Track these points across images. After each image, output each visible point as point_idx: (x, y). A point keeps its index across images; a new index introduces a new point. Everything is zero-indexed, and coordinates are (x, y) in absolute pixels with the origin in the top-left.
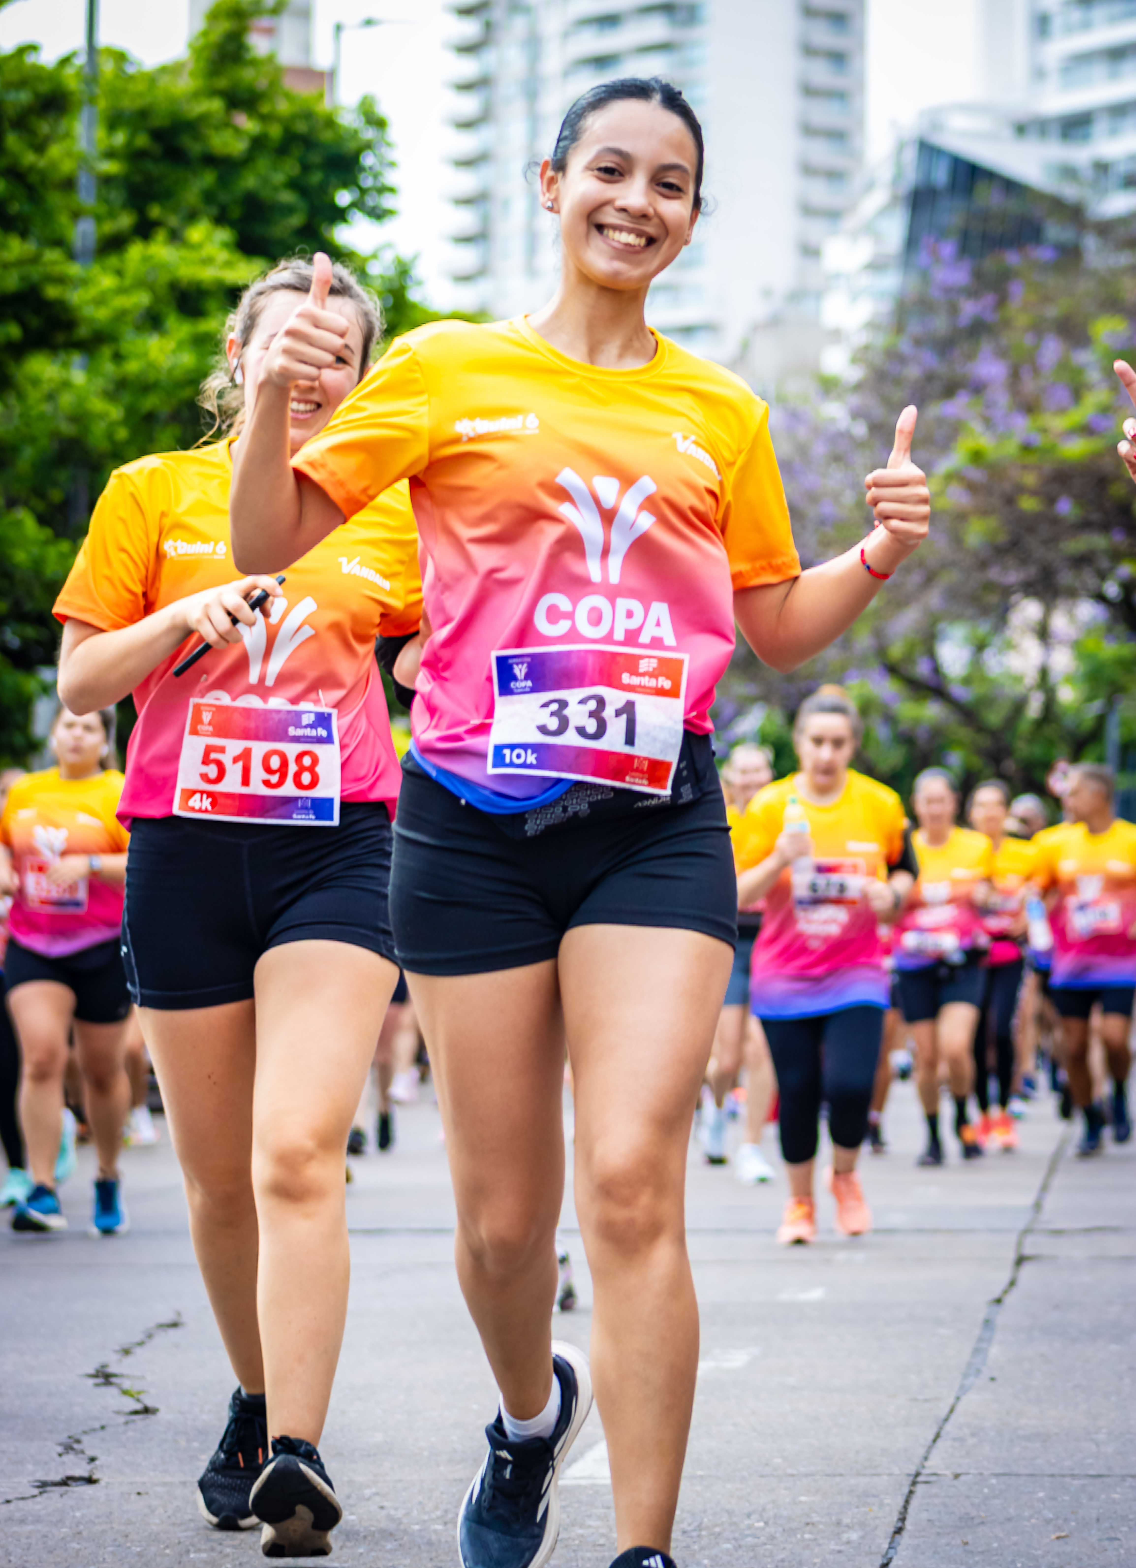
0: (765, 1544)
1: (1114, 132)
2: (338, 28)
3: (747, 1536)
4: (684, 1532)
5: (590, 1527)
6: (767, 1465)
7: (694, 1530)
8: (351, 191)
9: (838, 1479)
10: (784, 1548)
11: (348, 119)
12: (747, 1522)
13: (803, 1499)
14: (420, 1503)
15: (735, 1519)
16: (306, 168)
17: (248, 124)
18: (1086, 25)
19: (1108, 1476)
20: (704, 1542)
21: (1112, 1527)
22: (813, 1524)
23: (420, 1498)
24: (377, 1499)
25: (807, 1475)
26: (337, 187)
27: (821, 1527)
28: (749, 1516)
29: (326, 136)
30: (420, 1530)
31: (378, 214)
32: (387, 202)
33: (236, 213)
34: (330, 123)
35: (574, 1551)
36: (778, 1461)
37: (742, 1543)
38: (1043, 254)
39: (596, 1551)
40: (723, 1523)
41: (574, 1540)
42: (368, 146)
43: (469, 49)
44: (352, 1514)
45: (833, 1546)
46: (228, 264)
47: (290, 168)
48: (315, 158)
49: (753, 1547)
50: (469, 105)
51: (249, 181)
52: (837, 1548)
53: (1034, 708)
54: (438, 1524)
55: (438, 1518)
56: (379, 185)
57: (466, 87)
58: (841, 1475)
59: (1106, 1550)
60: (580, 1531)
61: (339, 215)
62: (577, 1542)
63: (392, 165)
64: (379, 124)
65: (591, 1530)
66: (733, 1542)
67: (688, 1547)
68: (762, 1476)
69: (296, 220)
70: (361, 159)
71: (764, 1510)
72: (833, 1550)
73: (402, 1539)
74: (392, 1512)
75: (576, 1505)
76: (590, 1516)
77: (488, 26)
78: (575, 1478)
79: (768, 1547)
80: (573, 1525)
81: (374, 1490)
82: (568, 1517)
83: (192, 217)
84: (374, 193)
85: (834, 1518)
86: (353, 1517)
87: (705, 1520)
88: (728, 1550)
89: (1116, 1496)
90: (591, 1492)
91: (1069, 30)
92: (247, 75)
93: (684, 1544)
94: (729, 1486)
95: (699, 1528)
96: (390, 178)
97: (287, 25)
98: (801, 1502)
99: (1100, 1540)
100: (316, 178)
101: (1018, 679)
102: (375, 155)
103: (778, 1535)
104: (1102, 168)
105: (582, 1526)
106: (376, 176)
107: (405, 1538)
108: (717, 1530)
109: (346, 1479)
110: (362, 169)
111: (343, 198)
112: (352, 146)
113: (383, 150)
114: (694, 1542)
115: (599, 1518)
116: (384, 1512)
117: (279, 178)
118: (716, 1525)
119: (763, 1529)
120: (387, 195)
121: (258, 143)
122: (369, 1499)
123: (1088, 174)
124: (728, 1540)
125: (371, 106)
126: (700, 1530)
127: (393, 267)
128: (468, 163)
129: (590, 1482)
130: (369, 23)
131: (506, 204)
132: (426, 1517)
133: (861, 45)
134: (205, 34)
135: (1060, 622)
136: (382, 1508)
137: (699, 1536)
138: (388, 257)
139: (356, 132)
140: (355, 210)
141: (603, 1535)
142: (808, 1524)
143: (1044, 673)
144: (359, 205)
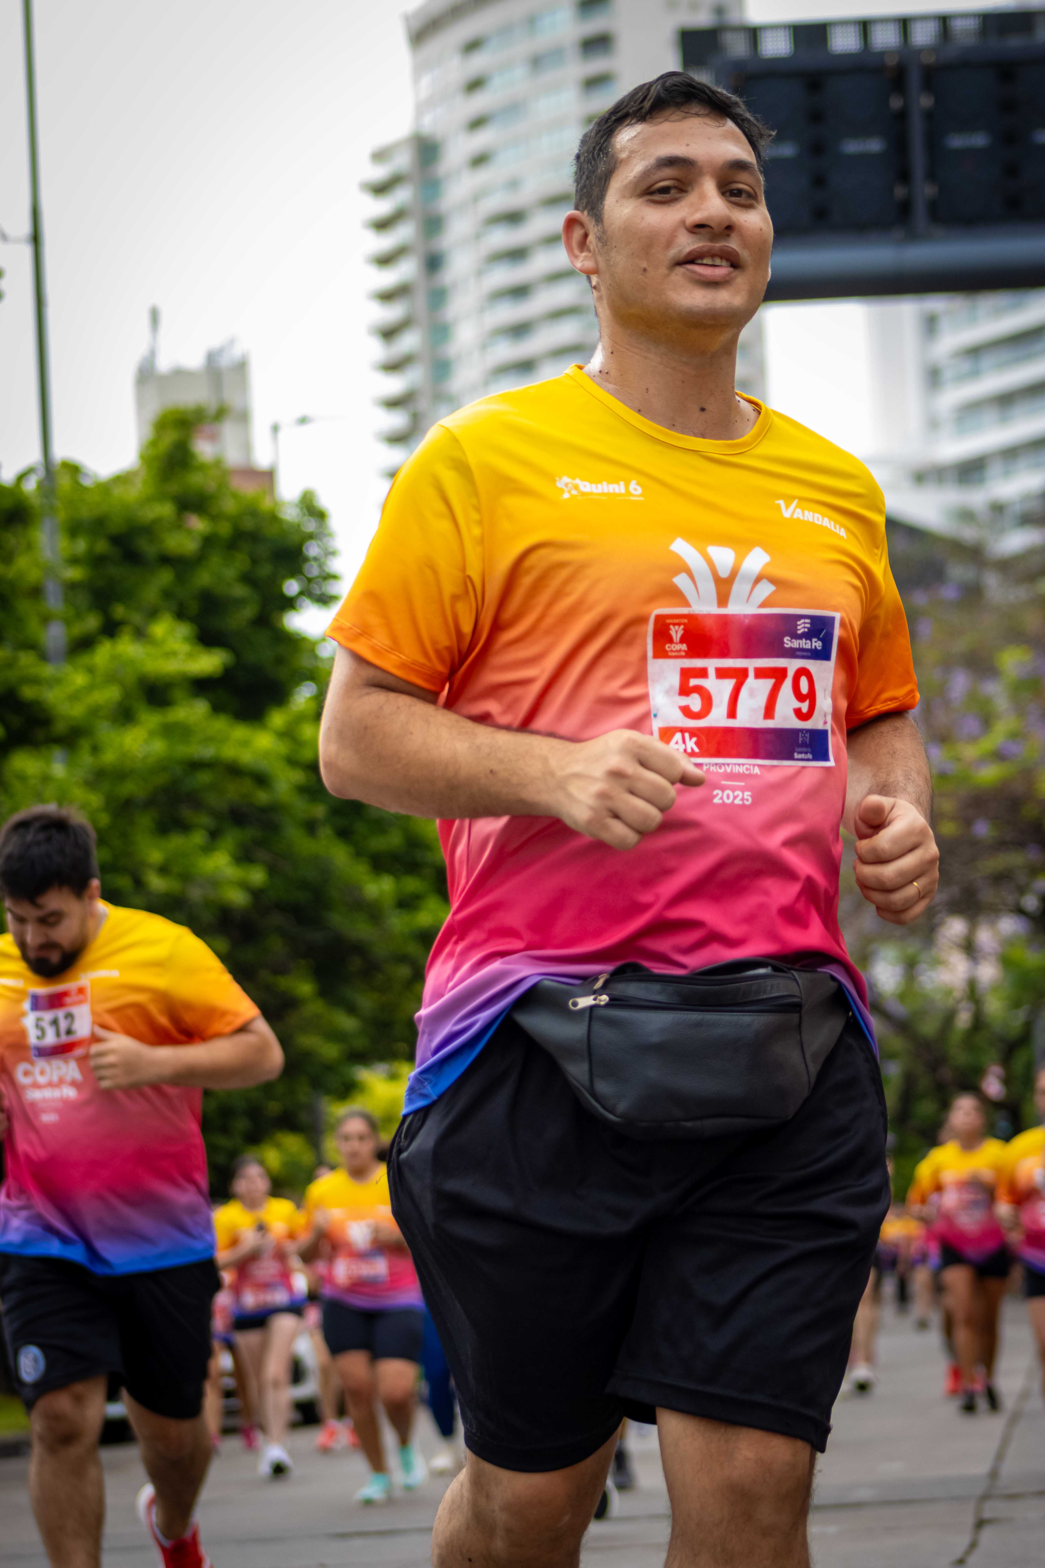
1: (1008, 473)
2: (276, 428)
8: (298, 580)
11: (290, 514)
16: (254, 561)
17: (198, 524)
26: (285, 578)
29: (271, 531)
31: (324, 600)
32: (331, 588)
33: (194, 607)
34: (274, 518)
38: (949, 593)
42: (311, 536)
43: (398, 439)
46: (190, 656)
47: (240, 562)
48: (263, 552)
51: (204, 578)
53: (964, 1019)
56: (324, 574)
61: (289, 604)
63: (334, 553)
64: (320, 515)
69: (249, 612)
70: (304, 550)
77: (415, 416)
83: (153, 614)
84: (320, 581)
91: (960, 379)
92: (195, 480)
96: (334, 566)
97: (229, 430)
100: (265, 570)
101: (948, 992)
102: (319, 546)
104: (998, 509)
106: (321, 566)
110: (306, 559)
111: (292, 587)
112: (295, 538)
113: (325, 540)
117: (231, 572)
120: (331, 581)
121: (209, 542)
123: (986, 515)
125: (311, 501)
130: (303, 421)
134: (154, 444)
135: (985, 937)
139: (298, 525)
140: (304, 597)
143: (972, 985)
144: (306, 592)
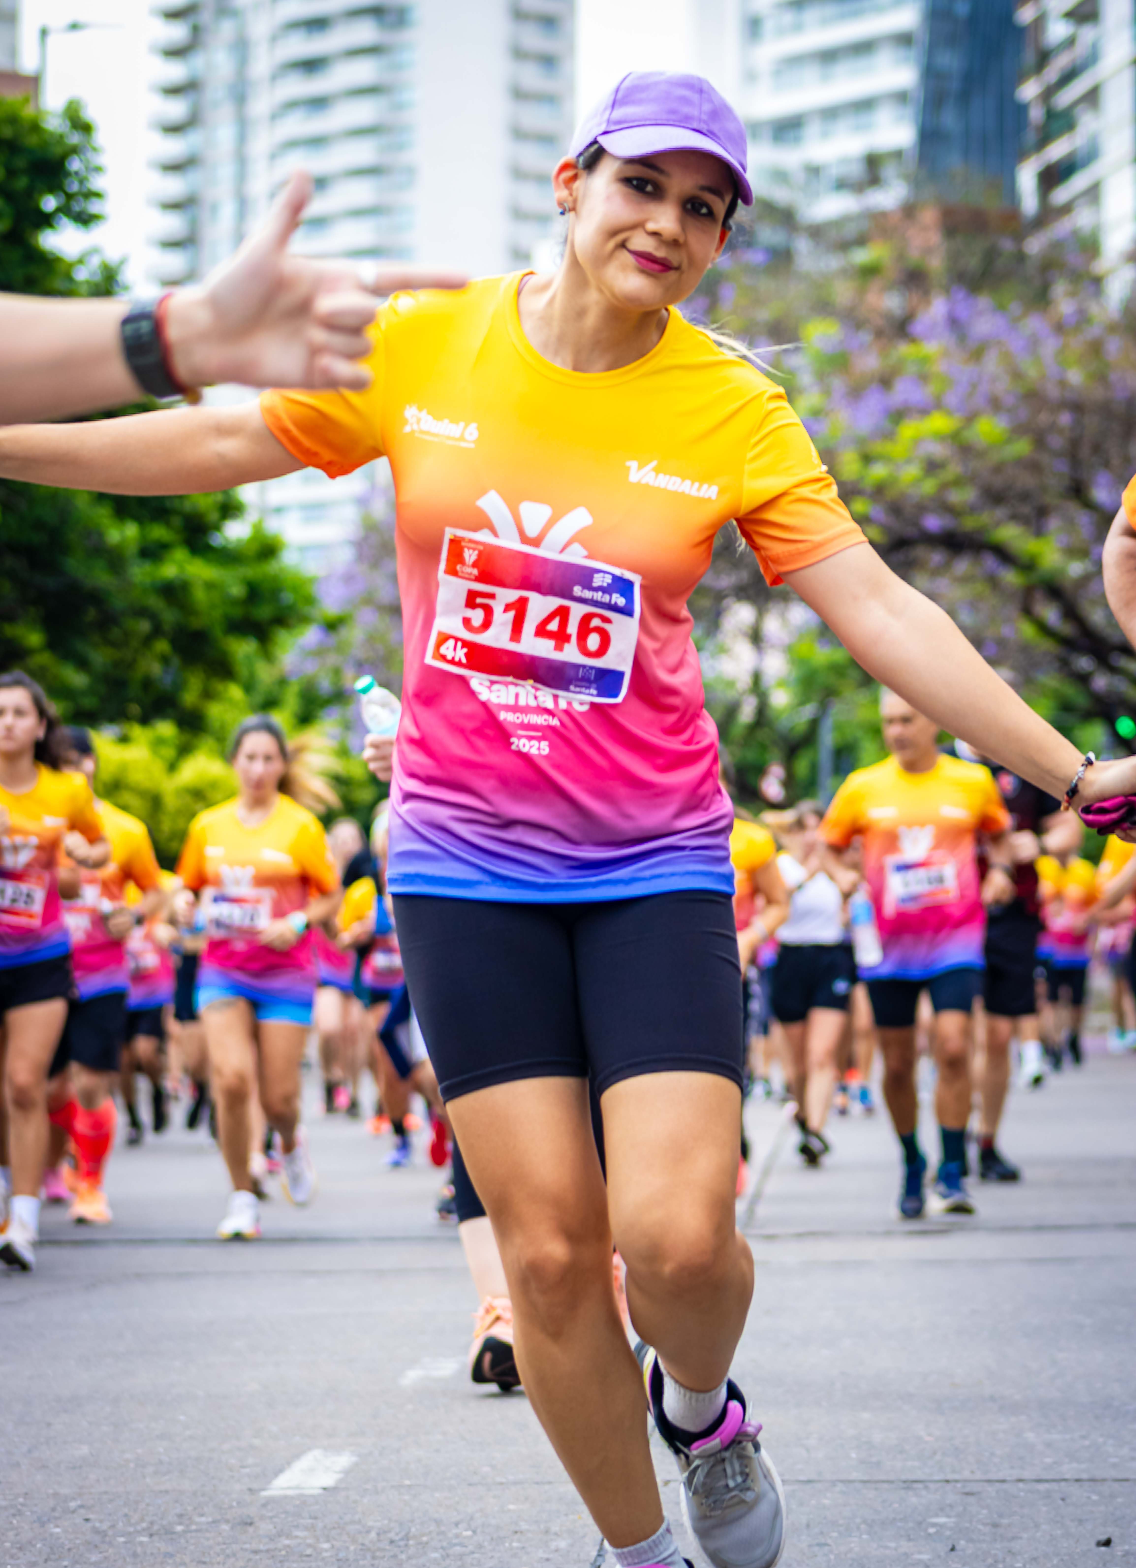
0: (473, 1553)
1: (825, 135)
2: (44, 33)
3: (455, 1545)
4: (392, 1542)
5: (297, 1537)
6: (475, 1473)
7: (402, 1539)
8: (56, 196)
9: (547, 1487)
10: (492, 1557)
11: (54, 124)
12: (455, 1531)
13: (511, 1507)
14: (126, 1515)
15: (443, 1528)
16: (11, 172)
18: (798, 28)
19: (819, 1481)
20: (411, 1551)
21: (822, 1533)
22: (521, 1532)
23: (126, 1510)
24: (82, 1511)
25: (515, 1483)
26: (42, 193)
27: (530, 1535)
28: (457, 1524)
29: (32, 141)
30: (126, 1543)
31: (85, 219)
32: (94, 207)
34: (35, 127)
35: (281, 1562)
36: (486, 1469)
37: (451, 1552)
38: (755, 257)
39: (303, 1561)
40: (430, 1532)
41: (280, 1551)
42: (74, 150)
43: (175, 53)
44: (57, 1526)
45: (541, 1554)
48: (21, 163)
49: (461, 1556)
50: (176, 109)
52: (546, 1556)
53: (747, 713)
54: (143, 1536)
55: (144, 1530)
56: (84, 190)
57: (173, 91)
58: (550, 1483)
59: (816, 1556)
60: (287, 1542)
61: (46, 221)
62: (283, 1553)
63: (98, 170)
64: (84, 128)
65: (299, 1541)
66: (441, 1551)
67: (395, 1556)
68: (470, 1485)
70: (66, 164)
71: (472, 1518)
72: (542, 1558)
73: (107, 1551)
74: (97, 1525)
75: (283, 1516)
76: (297, 1527)
77: (196, 30)
78: (283, 1489)
79: (476, 1556)
80: (280, 1536)
81: (79, 1502)
82: (275, 1528)
84: (81, 198)
85: (542, 1526)
86: (58, 1530)
87: (413, 1530)
88: (435, 1559)
89: (826, 1502)
90: (298, 1502)
91: (781, 32)
93: (392, 1554)
94: (437, 1495)
95: (407, 1537)
96: (97, 183)
98: (509, 1511)
99: (810, 1546)
100: (21, 183)
101: (731, 684)
102: (81, 160)
103: (486, 1544)
104: (814, 171)
105: (289, 1536)
106: (82, 182)
107: (110, 1551)
108: (425, 1539)
109: (51, 1491)
110: (67, 174)
111: (50, 203)
112: (58, 151)
113: (89, 154)
114: (402, 1552)
115: (306, 1528)
116: (89, 1525)
118: (423, 1535)
119: (470, 1537)
120: (94, 199)
122: (73, 1512)
123: (800, 177)
124: (435, 1549)
125: (77, 110)
126: (408, 1540)
127: (99, 272)
128: (175, 167)
129: (297, 1492)
130: (74, 27)
131: (214, 209)
132: (131, 1529)
133: (571, 49)
135: (772, 625)
136: (87, 1520)
137: (406, 1545)
138: (95, 262)
139: (61, 137)
140: (61, 215)
141: (309, 1546)
142: (516, 1532)
143: (757, 677)
144: (65, 210)
